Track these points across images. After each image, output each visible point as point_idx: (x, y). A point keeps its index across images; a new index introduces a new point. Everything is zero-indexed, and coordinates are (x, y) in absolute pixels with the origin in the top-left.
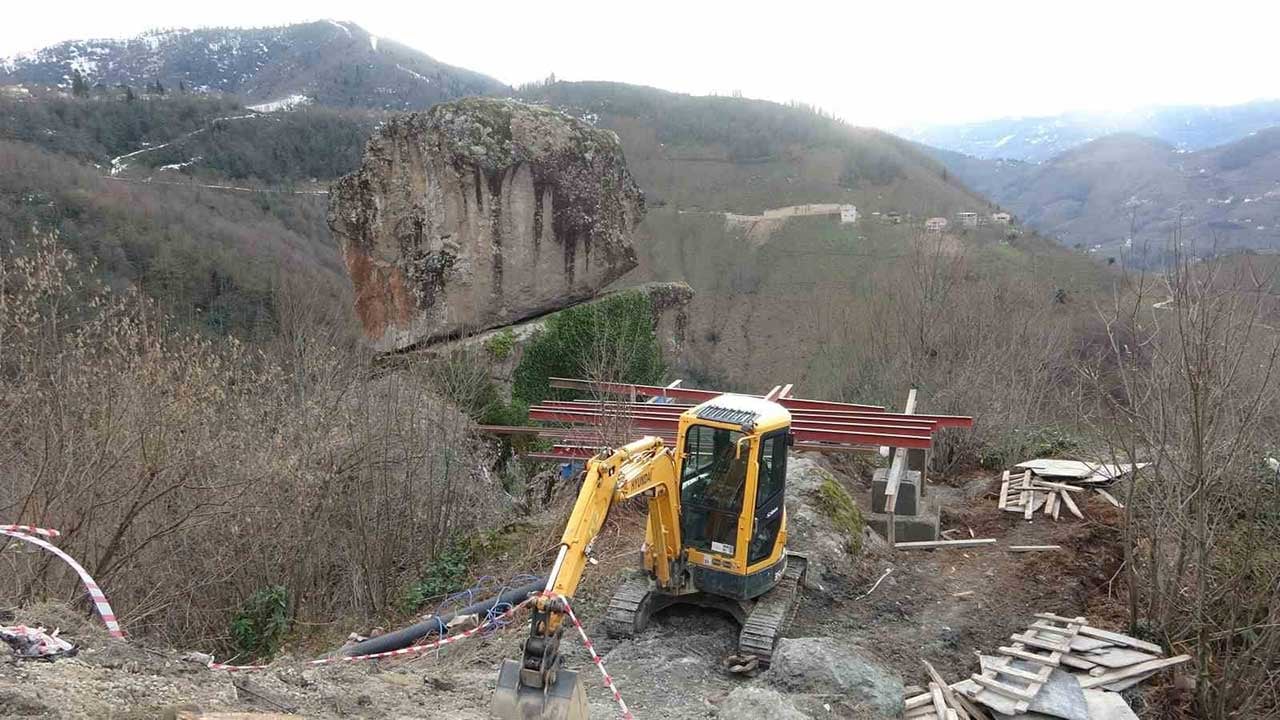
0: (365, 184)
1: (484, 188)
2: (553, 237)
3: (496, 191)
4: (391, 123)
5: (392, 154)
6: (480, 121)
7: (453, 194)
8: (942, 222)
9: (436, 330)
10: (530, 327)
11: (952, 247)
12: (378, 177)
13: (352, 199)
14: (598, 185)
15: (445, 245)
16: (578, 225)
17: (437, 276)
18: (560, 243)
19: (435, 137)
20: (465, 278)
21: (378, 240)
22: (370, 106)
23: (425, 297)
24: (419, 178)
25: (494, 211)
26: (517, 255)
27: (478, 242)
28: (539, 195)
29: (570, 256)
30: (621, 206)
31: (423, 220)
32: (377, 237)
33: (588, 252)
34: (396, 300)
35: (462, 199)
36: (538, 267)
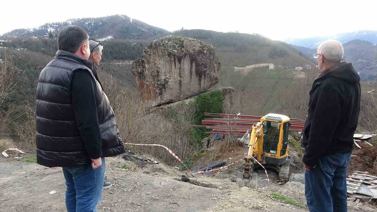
0: (143, 61)
1: (177, 61)
2: (195, 75)
3: (180, 62)
4: (150, 44)
5: (150, 53)
6: (175, 43)
7: (168, 63)
8: (301, 68)
9: (163, 101)
10: (189, 100)
11: (302, 76)
12: (147, 59)
13: (139, 65)
14: (208, 60)
15: (166, 78)
16: (202, 71)
17: (163, 86)
18: (197, 76)
19: (163, 48)
20: (171, 86)
21: (147, 77)
22: (130, 39)
23: (160, 92)
24: (158, 59)
25: (179, 68)
26: (186, 80)
27: (175, 77)
28: (191, 63)
29: (200, 80)
30: (214, 66)
31: (159, 71)
32: (146, 76)
33: (205, 79)
34: (152, 93)
35: (170, 65)
36: (191, 83)
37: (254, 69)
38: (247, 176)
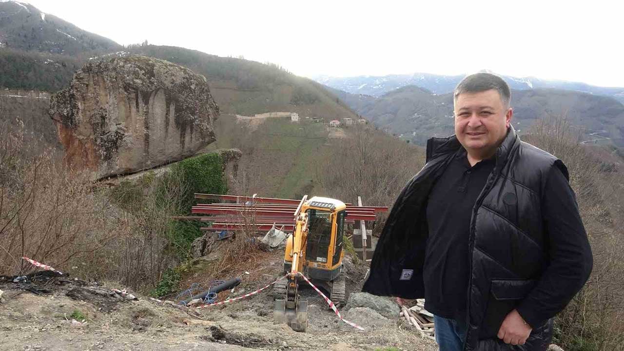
0: (72, 96)
1: (140, 100)
2: (174, 125)
3: (147, 103)
4: (88, 65)
5: (88, 81)
6: (139, 67)
7: (123, 103)
8: (338, 123)
9: (112, 171)
10: (163, 170)
11: (340, 134)
12: (80, 92)
13: (65, 103)
14: (197, 101)
15: (118, 128)
16: (188, 121)
17: (114, 144)
18: (178, 129)
19: (114, 74)
20: (129, 145)
21: (80, 125)
23: (107, 155)
24: (104, 94)
25: (145, 112)
26: (157, 134)
27: (136, 127)
28: (168, 105)
29: (183, 135)
30: (208, 112)
31: (106, 115)
32: (79, 123)
33: (192, 133)
34: (89, 156)
35: (128, 106)
36: (167, 141)
37: (268, 119)
38: (291, 305)
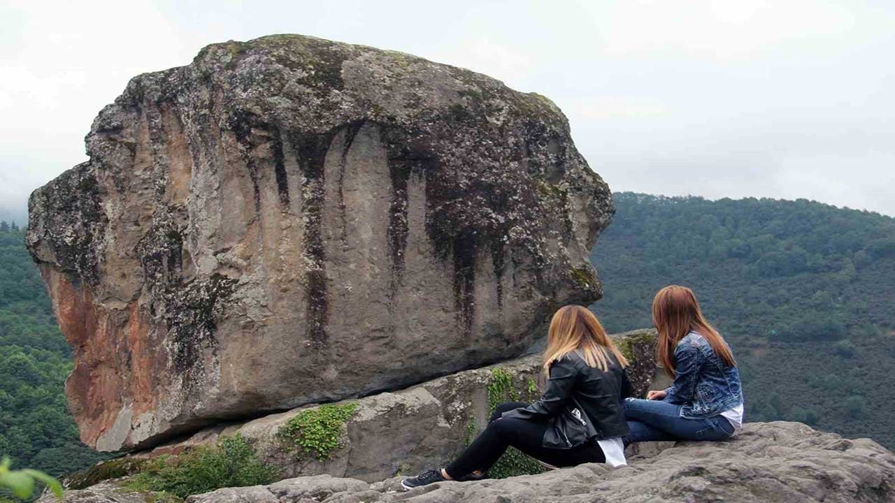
0: (89, 184)
1: (291, 165)
2: (428, 247)
3: (313, 169)
5: (137, 133)
9: (198, 407)
12: (110, 167)
15: (221, 265)
16: (478, 229)
18: (444, 257)
20: (253, 314)
21: (108, 267)
23: (181, 351)
24: (181, 166)
25: (309, 202)
27: (278, 254)
28: (399, 179)
29: (464, 280)
31: (185, 228)
33: (499, 274)
34: (135, 363)
35: (251, 186)
36: (399, 299)
